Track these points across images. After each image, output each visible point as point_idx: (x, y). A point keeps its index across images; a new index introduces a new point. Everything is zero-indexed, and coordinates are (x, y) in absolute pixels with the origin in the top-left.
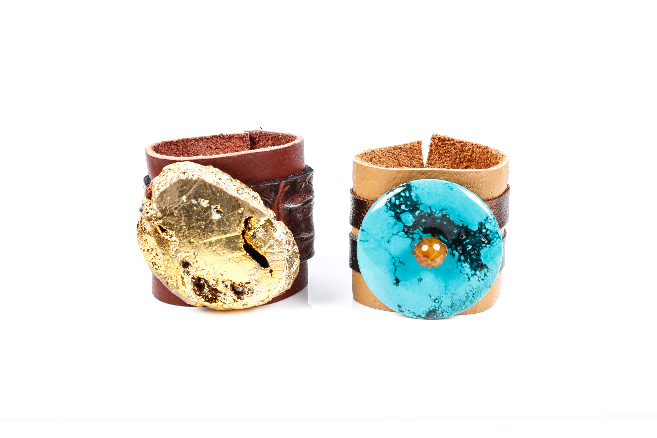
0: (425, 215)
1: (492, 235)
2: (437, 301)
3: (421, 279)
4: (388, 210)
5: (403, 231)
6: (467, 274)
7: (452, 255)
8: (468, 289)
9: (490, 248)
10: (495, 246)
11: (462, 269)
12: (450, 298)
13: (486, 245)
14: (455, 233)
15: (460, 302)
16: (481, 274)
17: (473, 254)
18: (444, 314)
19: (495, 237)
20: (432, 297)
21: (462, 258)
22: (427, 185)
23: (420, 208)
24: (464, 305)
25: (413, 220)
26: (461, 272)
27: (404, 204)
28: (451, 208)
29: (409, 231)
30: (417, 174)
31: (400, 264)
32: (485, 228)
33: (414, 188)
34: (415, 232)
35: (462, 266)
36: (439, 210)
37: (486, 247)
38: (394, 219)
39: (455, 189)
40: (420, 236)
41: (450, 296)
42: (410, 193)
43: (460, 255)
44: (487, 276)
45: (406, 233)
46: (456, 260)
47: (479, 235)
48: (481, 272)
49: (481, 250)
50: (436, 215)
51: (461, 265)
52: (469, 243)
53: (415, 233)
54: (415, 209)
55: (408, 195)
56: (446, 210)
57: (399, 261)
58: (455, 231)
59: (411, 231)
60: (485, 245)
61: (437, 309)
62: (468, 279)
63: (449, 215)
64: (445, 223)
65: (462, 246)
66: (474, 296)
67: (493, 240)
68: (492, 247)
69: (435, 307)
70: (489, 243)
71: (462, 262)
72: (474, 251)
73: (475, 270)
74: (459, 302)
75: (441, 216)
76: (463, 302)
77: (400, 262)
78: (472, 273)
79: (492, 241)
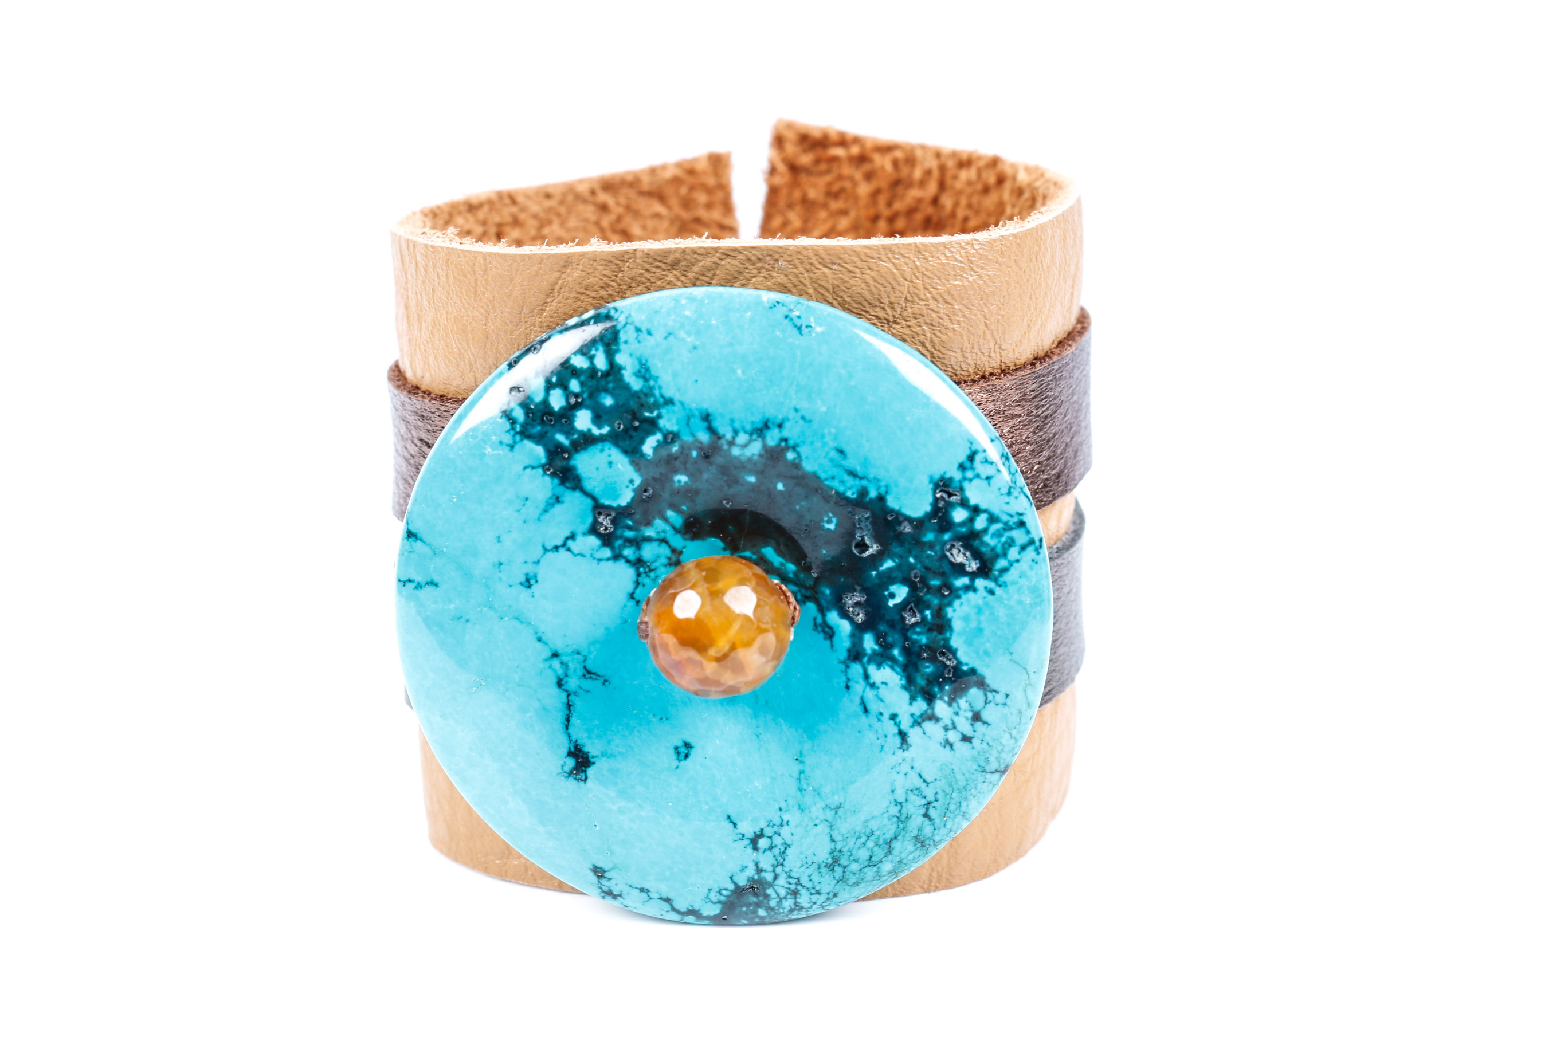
0: (688, 455)
1: (998, 534)
2: (763, 843)
3: (687, 745)
4: (518, 437)
5: (593, 530)
6: (893, 717)
7: (824, 632)
8: (902, 784)
9: (992, 592)
10: (1014, 583)
11: (870, 694)
12: (823, 828)
13: (972, 580)
14: (829, 530)
15: (870, 844)
16: (957, 714)
17: (916, 624)
18: (804, 899)
19: (1011, 542)
20: (739, 826)
21: (869, 643)
22: (687, 313)
23: (662, 423)
24: (890, 857)
25: (631, 481)
26: (866, 710)
27: (587, 408)
28: (803, 418)
29: (619, 532)
30: (647, 270)
31: (588, 684)
32: (964, 503)
33: (630, 329)
34: (649, 532)
35: (871, 681)
36: (749, 427)
37: (975, 590)
38: (547, 479)
39: (819, 329)
40: (674, 551)
41: (822, 817)
42: (610, 354)
43: (860, 629)
44: (985, 723)
45: (607, 540)
46: (843, 655)
47: (936, 537)
48: (954, 704)
49: (950, 604)
50: (736, 451)
51: (866, 677)
52: (894, 575)
53: (649, 539)
54: (636, 429)
55: (601, 362)
56: (780, 426)
57: (585, 667)
58: (829, 522)
59: (630, 528)
60: (965, 581)
61: (769, 877)
62: (898, 740)
63: (794, 448)
64: (780, 486)
65: (865, 590)
66: (932, 812)
67: (1005, 555)
68: (998, 591)
69: (759, 871)
70: (985, 571)
71: (869, 662)
72: (921, 612)
73: (930, 698)
74: (864, 844)
75: (761, 456)
76: (881, 842)
77: (589, 672)
78: (918, 713)
79: (1001, 563)
